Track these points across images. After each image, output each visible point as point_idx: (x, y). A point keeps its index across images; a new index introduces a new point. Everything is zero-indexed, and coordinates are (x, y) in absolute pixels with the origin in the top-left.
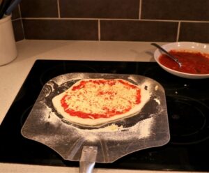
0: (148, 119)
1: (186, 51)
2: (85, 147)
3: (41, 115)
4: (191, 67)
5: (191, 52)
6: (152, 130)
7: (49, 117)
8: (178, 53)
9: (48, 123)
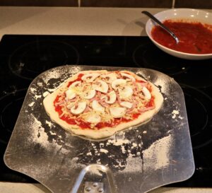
0: (165, 138)
1: (184, 21)
2: (87, 183)
3: (28, 133)
4: (190, 42)
5: (189, 22)
6: (171, 155)
7: (39, 136)
8: (175, 23)
9: (38, 145)
